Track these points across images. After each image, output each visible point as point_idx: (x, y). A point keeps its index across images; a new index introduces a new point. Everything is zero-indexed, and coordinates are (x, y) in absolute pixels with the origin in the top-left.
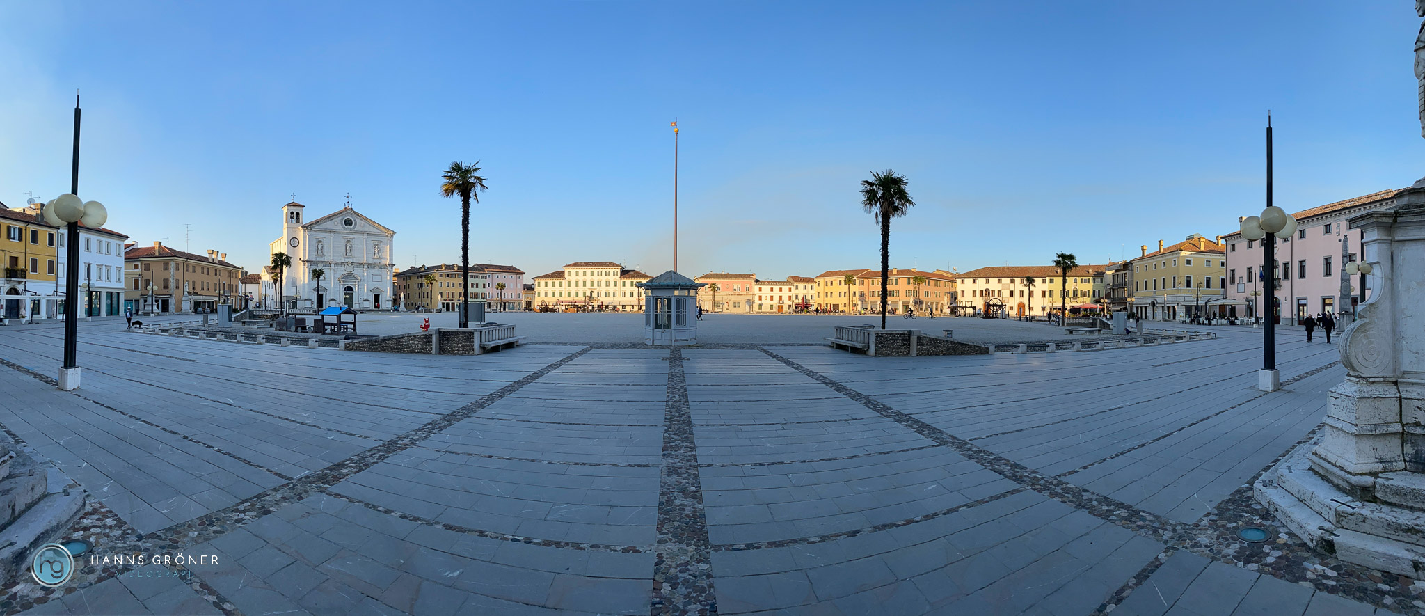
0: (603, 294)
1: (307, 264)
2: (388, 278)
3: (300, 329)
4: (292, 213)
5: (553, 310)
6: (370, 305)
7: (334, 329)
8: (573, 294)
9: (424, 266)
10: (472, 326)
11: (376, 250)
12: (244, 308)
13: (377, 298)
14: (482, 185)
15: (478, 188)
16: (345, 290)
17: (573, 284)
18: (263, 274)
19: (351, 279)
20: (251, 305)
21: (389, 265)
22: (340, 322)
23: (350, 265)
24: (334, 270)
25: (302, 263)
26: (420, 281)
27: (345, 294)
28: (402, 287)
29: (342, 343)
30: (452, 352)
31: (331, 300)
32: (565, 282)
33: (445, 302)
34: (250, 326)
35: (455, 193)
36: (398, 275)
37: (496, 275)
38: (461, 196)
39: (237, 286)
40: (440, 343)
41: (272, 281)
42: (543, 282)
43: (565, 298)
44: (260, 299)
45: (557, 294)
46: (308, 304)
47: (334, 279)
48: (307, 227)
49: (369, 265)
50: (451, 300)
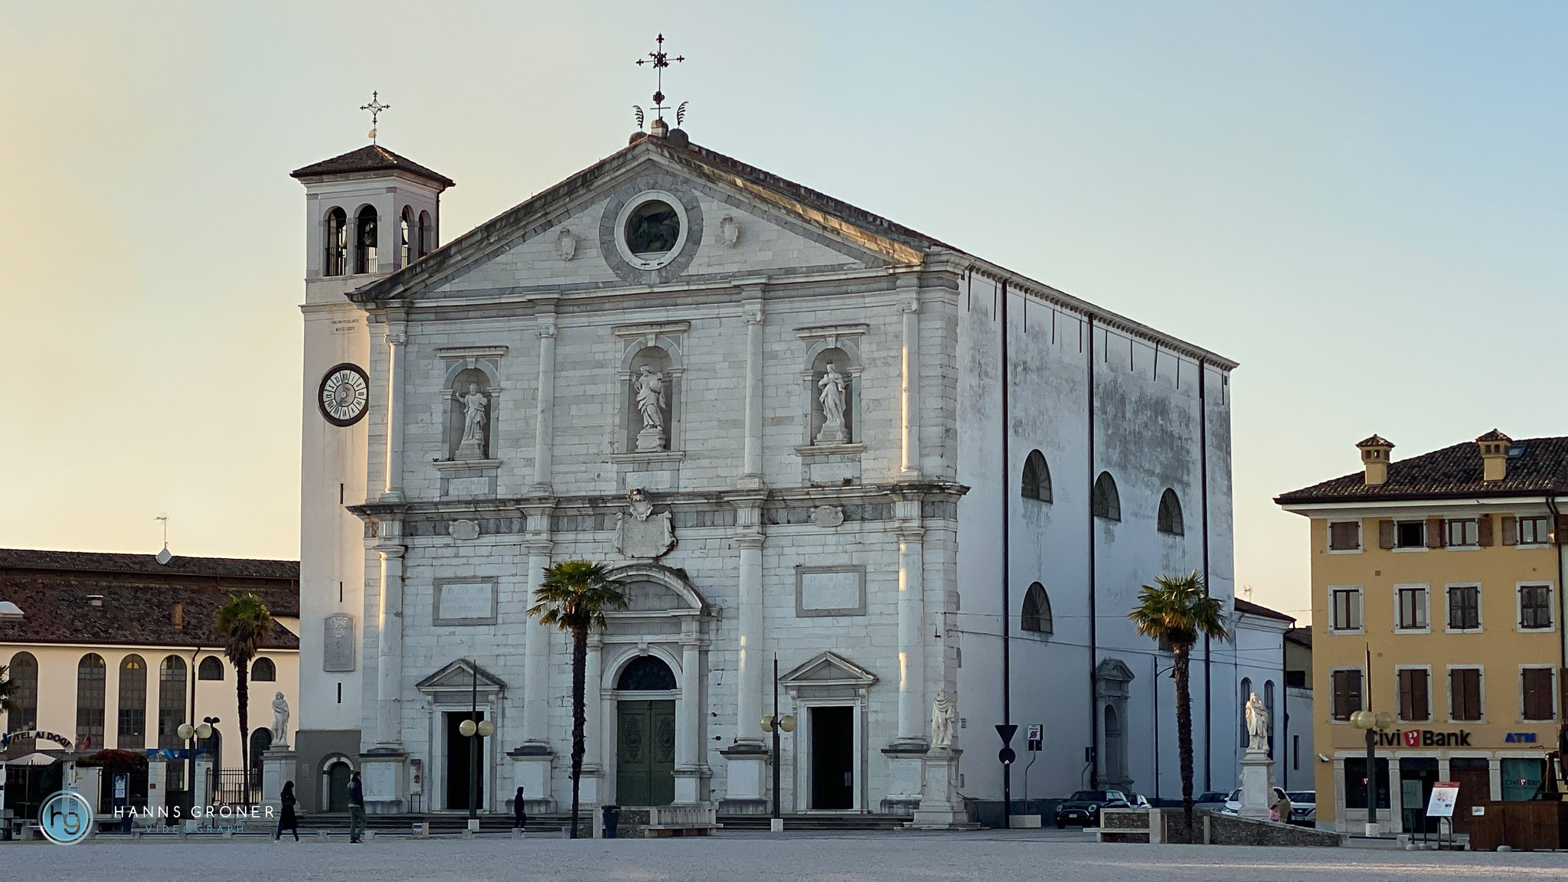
1: (386, 527)
4: (335, 216)
16: (620, 683)
27: (625, 710)
49: (773, 505)
50: (1443, 740)
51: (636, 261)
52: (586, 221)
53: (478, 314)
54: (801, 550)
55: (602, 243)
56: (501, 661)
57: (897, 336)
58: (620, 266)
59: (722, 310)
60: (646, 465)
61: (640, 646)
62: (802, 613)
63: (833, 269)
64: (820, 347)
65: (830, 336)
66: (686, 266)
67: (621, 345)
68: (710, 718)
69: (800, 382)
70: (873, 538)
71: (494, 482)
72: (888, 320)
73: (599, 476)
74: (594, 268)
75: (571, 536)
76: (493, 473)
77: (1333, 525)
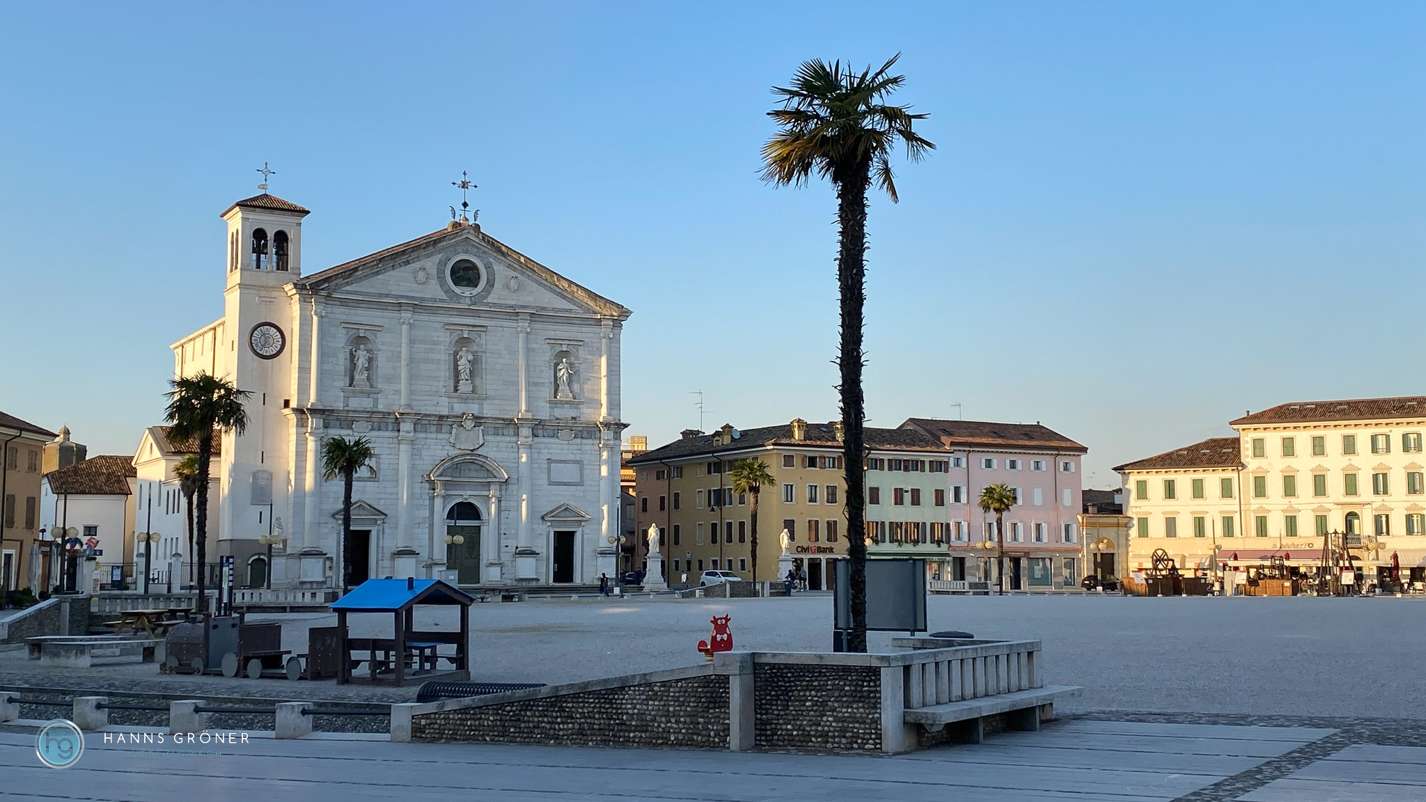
0: (1398, 525)
1: (311, 422)
2: (604, 471)
3: (255, 666)
4: (259, 234)
5: (1198, 587)
6: (540, 569)
7: (386, 663)
8: (1276, 526)
9: (728, 428)
10: (880, 644)
11: (562, 373)
12: (57, 590)
13: (564, 544)
14: (910, 136)
15: (897, 148)
16: (450, 516)
17: (1275, 486)
18: (146, 456)
19: (474, 476)
20: (91, 577)
21: (607, 425)
22: (407, 638)
23: (469, 424)
24: (412, 442)
25: (293, 418)
26: (714, 481)
27: (452, 531)
28: (653, 505)
29: (403, 714)
30: (801, 744)
31: (400, 553)
32: (1242, 481)
33: (806, 557)
34: (62, 661)
35: (815, 169)
36: (640, 461)
37: (984, 458)
38: (835, 180)
39: (33, 504)
40: (759, 707)
41: (177, 483)
42: (1155, 481)
43: (1245, 540)
44: (127, 552)
45: (1214, 528)
46: (313, 570)
47: (411, 476)
48: (314, 288)
49: (538, 427)
50: (823, 550)
51: (458, 290)
52: (431, 263)
53: (365, 305)
54: (550, 451)
55: (438, 278)
56: (382, 502)
57: (599, 349)
58: (448, 291)
59: (504, 323)
60: (465, 400)
61: (464, 497)
62: (551, 484)
63: (566, 310)
64: (558, 349)
65: (564, 344)
66: (486, 297)
67: (448, 333)
68: (502, 536)
69: (548, 365)
70: (587, 447)
71: (376, 401)
72: (593, 340)
73: (438, 403)
74: (434, 291)
75: (423, 435)
76: (375, 396)
77: (785, 456)
